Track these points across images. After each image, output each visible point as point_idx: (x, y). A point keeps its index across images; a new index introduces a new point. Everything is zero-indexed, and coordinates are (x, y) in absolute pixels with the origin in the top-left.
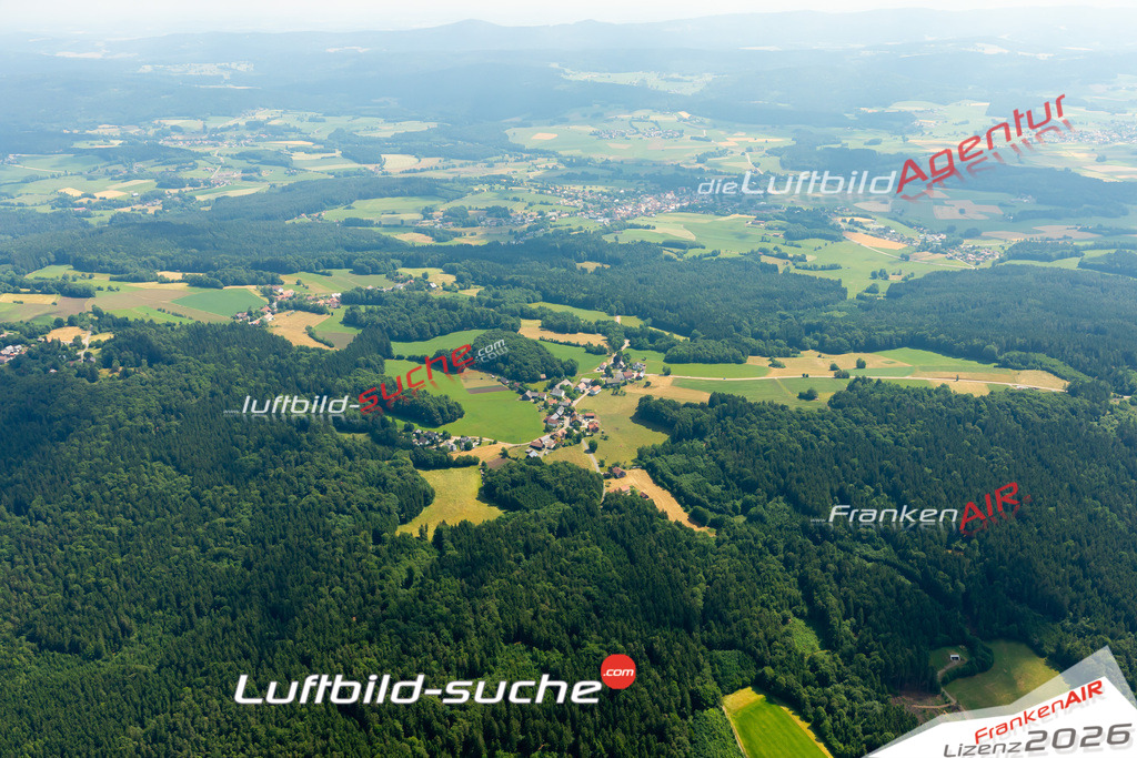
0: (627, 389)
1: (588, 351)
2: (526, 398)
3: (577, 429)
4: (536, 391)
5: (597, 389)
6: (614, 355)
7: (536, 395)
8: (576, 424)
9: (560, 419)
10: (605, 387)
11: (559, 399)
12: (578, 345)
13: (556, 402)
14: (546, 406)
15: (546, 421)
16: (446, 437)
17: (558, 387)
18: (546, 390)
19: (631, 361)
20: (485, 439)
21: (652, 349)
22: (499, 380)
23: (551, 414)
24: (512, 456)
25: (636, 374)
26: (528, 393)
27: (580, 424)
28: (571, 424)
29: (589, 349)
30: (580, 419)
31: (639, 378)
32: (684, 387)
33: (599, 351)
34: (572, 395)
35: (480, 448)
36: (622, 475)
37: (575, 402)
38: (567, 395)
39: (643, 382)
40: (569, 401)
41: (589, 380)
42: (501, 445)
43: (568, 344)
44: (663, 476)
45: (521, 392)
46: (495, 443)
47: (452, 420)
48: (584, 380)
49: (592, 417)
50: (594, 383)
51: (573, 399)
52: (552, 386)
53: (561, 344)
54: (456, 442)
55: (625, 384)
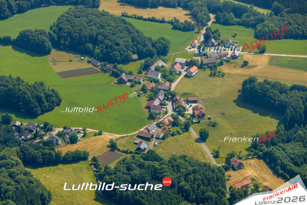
0: (225, 69)
1: (175, 28)
2: (121, 82)
3: (183, 116)
4: (131, 73)
5: (194, 70)
6: (204, 32)
7: (132, 78)
8: (179, 111)
9: (162, 104)
10: (201, 67)
11: (156, 81)
12: (163, 21)
13: (153, 85)
14: (144, 90)
15: (148, 107)
16: (47, 128)
17: (153, 68)
18: (140, 73)
19: (222, 38)
20: (89, 130)
21: (239, 24)
22: (89, 62)
23: (151, 99)
24: (122, 148)
25: (230, 53)
26: (123, 76)
27: (185, 109)
28: (174, 110)
29: (176, 25)
30: (184, 104)
31: (234, 57)
32: (282, 66)
33: (186, 28)
34: (169, 76)
35: (86, 140)
36: (240, 166)
37: (174, 85)
38: (164, 77)
39: (240, 62)
40: (168, 84)
41: (184, 61)
42: (108, 136)
43: (153, 20)
44: (283, 167)
45: (115, 75)
46: (100, 134)
47: (50, 109)
48: (178, 60)
49: (195, 102)
50: (190, 64)
51: (171, 81)
52: (146, 67)
53: (145, 20)
54: (60, 135)
55: (221, 64)
